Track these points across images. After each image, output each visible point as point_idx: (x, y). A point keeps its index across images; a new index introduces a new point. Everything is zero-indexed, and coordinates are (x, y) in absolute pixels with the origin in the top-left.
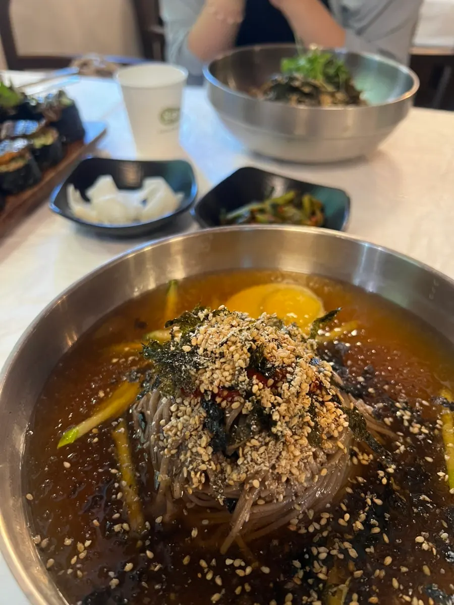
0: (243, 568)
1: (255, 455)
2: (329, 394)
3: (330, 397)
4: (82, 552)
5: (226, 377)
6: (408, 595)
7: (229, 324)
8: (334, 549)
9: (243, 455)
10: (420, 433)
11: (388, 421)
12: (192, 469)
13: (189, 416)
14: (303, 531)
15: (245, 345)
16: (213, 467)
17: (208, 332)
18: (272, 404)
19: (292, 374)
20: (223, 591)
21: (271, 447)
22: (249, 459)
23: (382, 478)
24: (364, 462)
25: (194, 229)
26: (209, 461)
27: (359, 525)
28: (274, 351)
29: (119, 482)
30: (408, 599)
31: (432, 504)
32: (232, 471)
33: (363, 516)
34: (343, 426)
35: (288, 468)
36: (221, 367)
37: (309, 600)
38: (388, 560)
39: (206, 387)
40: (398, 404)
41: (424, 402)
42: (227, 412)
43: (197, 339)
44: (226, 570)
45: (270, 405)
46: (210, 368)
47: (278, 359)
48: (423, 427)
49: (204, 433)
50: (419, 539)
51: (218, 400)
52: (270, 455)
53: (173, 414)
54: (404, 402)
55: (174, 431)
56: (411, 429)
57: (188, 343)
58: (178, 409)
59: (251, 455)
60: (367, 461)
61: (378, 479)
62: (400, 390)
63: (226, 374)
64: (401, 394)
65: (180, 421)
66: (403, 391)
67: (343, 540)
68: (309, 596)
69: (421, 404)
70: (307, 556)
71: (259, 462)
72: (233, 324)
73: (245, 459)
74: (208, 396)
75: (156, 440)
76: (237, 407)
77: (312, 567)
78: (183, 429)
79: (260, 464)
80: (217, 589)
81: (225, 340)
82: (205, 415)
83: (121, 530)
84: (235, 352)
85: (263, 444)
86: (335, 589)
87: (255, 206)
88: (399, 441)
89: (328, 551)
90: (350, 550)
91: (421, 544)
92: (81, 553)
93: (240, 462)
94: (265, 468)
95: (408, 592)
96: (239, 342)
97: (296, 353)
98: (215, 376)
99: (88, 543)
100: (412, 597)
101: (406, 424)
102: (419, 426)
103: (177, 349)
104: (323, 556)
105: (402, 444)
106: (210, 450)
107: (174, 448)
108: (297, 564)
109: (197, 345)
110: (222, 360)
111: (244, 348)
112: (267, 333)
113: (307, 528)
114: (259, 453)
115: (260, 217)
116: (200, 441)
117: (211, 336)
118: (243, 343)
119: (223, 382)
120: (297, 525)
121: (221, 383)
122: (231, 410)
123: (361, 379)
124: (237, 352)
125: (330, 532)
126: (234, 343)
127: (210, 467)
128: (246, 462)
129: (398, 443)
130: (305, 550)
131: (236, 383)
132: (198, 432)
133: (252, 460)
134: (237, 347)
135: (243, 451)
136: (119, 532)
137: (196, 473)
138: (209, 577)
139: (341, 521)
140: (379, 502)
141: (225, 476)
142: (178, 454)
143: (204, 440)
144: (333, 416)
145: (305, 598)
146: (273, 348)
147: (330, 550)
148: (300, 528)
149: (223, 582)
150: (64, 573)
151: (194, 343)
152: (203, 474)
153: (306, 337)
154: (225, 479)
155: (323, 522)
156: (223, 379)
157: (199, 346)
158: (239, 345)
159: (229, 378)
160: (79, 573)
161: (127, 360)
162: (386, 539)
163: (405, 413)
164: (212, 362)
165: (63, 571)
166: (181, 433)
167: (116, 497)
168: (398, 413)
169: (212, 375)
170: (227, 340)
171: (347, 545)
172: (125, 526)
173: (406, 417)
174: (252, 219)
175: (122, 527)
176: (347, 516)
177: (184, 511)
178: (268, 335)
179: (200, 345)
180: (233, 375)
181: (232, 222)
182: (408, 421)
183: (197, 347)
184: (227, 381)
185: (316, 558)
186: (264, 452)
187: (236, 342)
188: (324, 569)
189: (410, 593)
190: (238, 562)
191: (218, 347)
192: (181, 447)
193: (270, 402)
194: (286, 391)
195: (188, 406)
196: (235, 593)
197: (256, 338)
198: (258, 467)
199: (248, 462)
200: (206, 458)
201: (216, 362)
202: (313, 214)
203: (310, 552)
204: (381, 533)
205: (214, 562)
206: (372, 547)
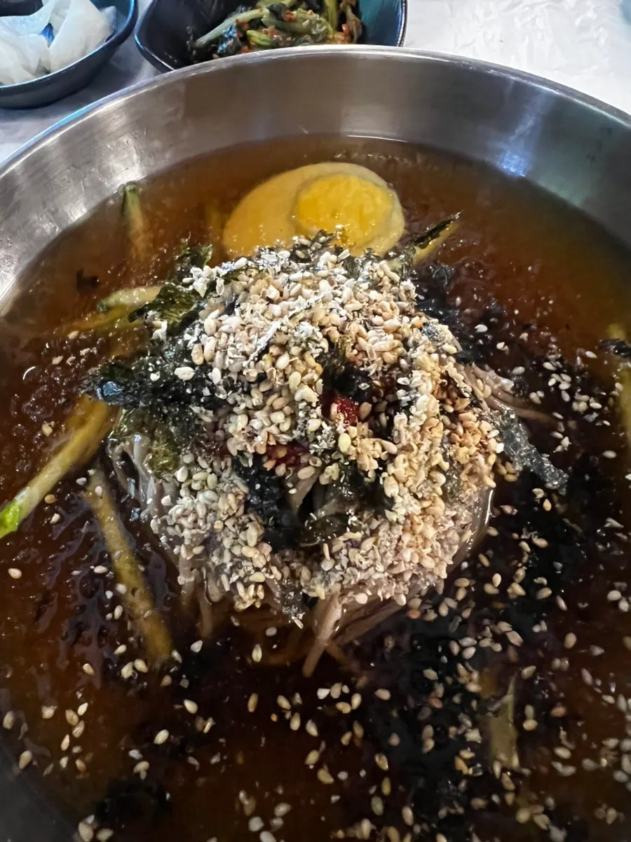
0: (346, 698)
1: (356, 557)
2: (465, 397)
3: (467, 402)
4: (78, 724)
5: (278, 426)
6: (609, 693)
7: (262, 297)
8: (484, 637)
9: (332, 556)
10: (590, 410)
11: (536, 396)
12: (240, 580)
13: (214, 490)
14: (432, 616)
15: (309, 349)
16: (276, 574)
17: (223, 328)
18: (380, 461)
19: (407, 388)
20: (323, 745)
21: (384, 536)
22: (344, 561)
23: (543, 500)
24: (511, 478)
25: (146, 77)
26: (267, 565)
27: (516, 589)
28: (360, 340)
29: (112, 589)
30: (610, 699)
31: (624, 531)
32: (312, 576)
33: (521, 573)
34: (495, 452)
35: (416, 560)
36: (264, 401)
37: (460, 732)
38: (571, 640)
39: (240, 448)
40: (548, 365)
41: (590, 354)
42: (290, 485)
43: (203, 347)
44: (320, 708)
45: (376, 465)
46: (243, 406)
47: (372, 355)
48: (592, 399)
49: (251, 521)
50: (614, 595)
51: (269, 465)
52: (382, 551)
53: (183, 486)
54: (557, 360)
55: (191, 518)
56: (575, 406)
57: (185, 360)
58: (190, 477)
59: (347, 556)
60: (514, 474)
61: (535, 504)
62: (549, 337)
63: (278, 417)
64: (550, 346)
65: (198, 501)
66: (553, 340)
67: (497, 619)
68: (458, 724)
69: (585, 359)
70: (445, 659)
71: (364, 567)
72: (271, 296)
73: (337, 562)
74: (247, 459)
75: (160, 527)
76: (309, 476)
77: (455, 675)
78: (207, 514)
79: (366, 570)
80: (313, 744)
81: (262, 343)
82: (245, 490)
83: (134, 674)
84: (290, 369)
85: (368, 532)
86: (497, 706)
87: (245, 15)
88: (559, 430)
89: (476, 642)
90: (509, 635)
91: (616, 603)
92: (74, 727)
93: (327, 565)
94: (376, 576)
95: (609, 688)
96: (295, 345)
97: (403, 334)
98: (256, 424)
99: (83, 709)
100: (615, 696)
101: (566, 397)
102: (585, 397)
103: (164, 374)
104: (471, 652)
105: (564, 435)
106: (267, 548)
107: (197, 544)
108: (431, 674)
109: (205, 361)
110: (264, 387)
111: (307, 355)
112: (340, 301)
113: (437, 611)
114: (363, 551)
115: (255, 35)
116: (245, 535)
117: (232, 338)
118: (303, 345)
119: (274, 435)
120: (419, 609)
121: (271, 438)
122: (296, 482)
123: (482, 328)
124: (294, 369)
125: (474, 610)
126: (284, 347)
127: (272, 577)
128: (338, 567)
129: (559, 435)
130: (440, 649)
131: (303, 434)
132: (237, 518)
133: (349, 564)
134: (291, 356)
135: (330, 549)
136: (131, 678)
137: (246, 586)
138: (295, 724)
139: (489, 589)
140: (541, 543)
141: (299, 584)
142: (207, 553)
143: (253, 534)
144: (478, 438)
145: (453, 730)
146: (359, 334)
147: (478, 641)
148: (425, 612)
149: (319, 730)
150: (54, 769)
151: (198, 360)
152: (260, 587)
153: (397, 278)
154: (301, 588)
155: (461, 595)
156: (274, 429)
157: (209, 363)
158: (295, 350)
159: (286, 427)
160: (79, 763)
161: (79, 357)
162: (562, 604)
163: (561, 377)
164: (244, 392)
165: (51, 766)
166: (206, 522)
167: (113, 615)
168: (552, 382)
169: (248, 423)
170: (269, 345)
171: (504, 626)
172: (140, 665)
173: (564, 386)
174: (244, 42)
175: (134, 668)
176: (498, 579)
177: (233, 619)
178: (342, 305)
179: (212, 360)
180: (293, 416)
181: (207, 53)
182: (567, 391)
183: (206, 367)
184: (282, 433)
185: (460, 658)
186: (373, 548)
187: (287, 343)
188: (475, 675)
189: (613, 690)
190: (336, 691)
191: (252, 364)
192: (209, 542)
193: (375, 459)
194: (403, 432)
195: (209, 470)
196: (341, 743)
197: (324, 323)
198: (363, 574)
199: (343, 568)
200: (260, 563)
201: (253, 392)
202: (342, 18)
203: (448, 651)
204: (553, 596)
205: (298, 699)
206: (543, 623)
